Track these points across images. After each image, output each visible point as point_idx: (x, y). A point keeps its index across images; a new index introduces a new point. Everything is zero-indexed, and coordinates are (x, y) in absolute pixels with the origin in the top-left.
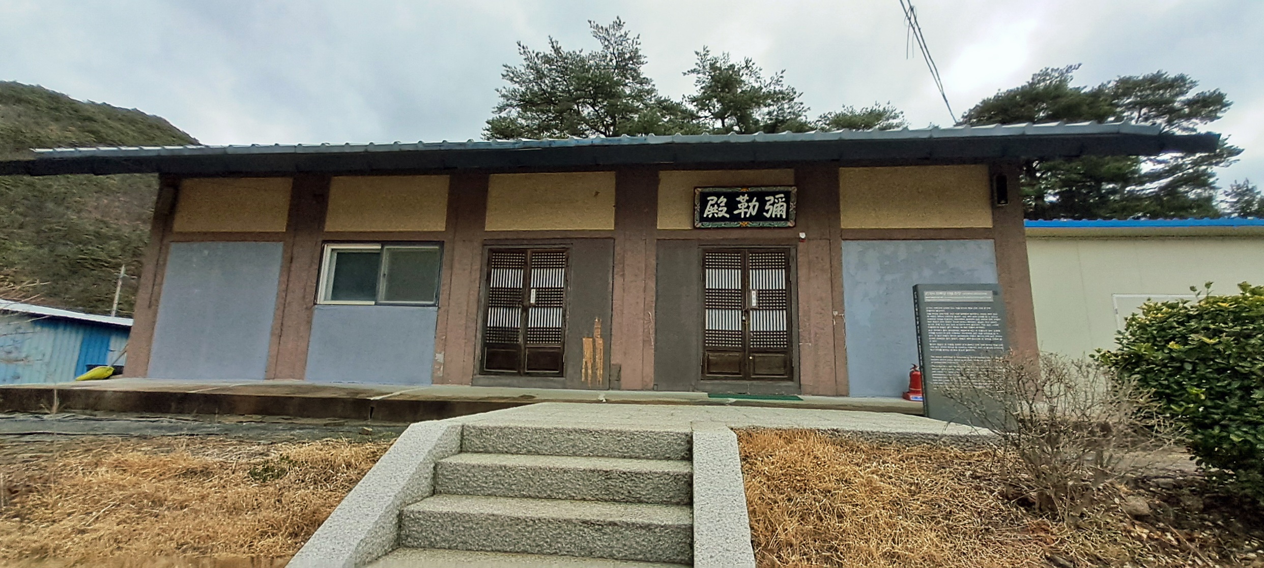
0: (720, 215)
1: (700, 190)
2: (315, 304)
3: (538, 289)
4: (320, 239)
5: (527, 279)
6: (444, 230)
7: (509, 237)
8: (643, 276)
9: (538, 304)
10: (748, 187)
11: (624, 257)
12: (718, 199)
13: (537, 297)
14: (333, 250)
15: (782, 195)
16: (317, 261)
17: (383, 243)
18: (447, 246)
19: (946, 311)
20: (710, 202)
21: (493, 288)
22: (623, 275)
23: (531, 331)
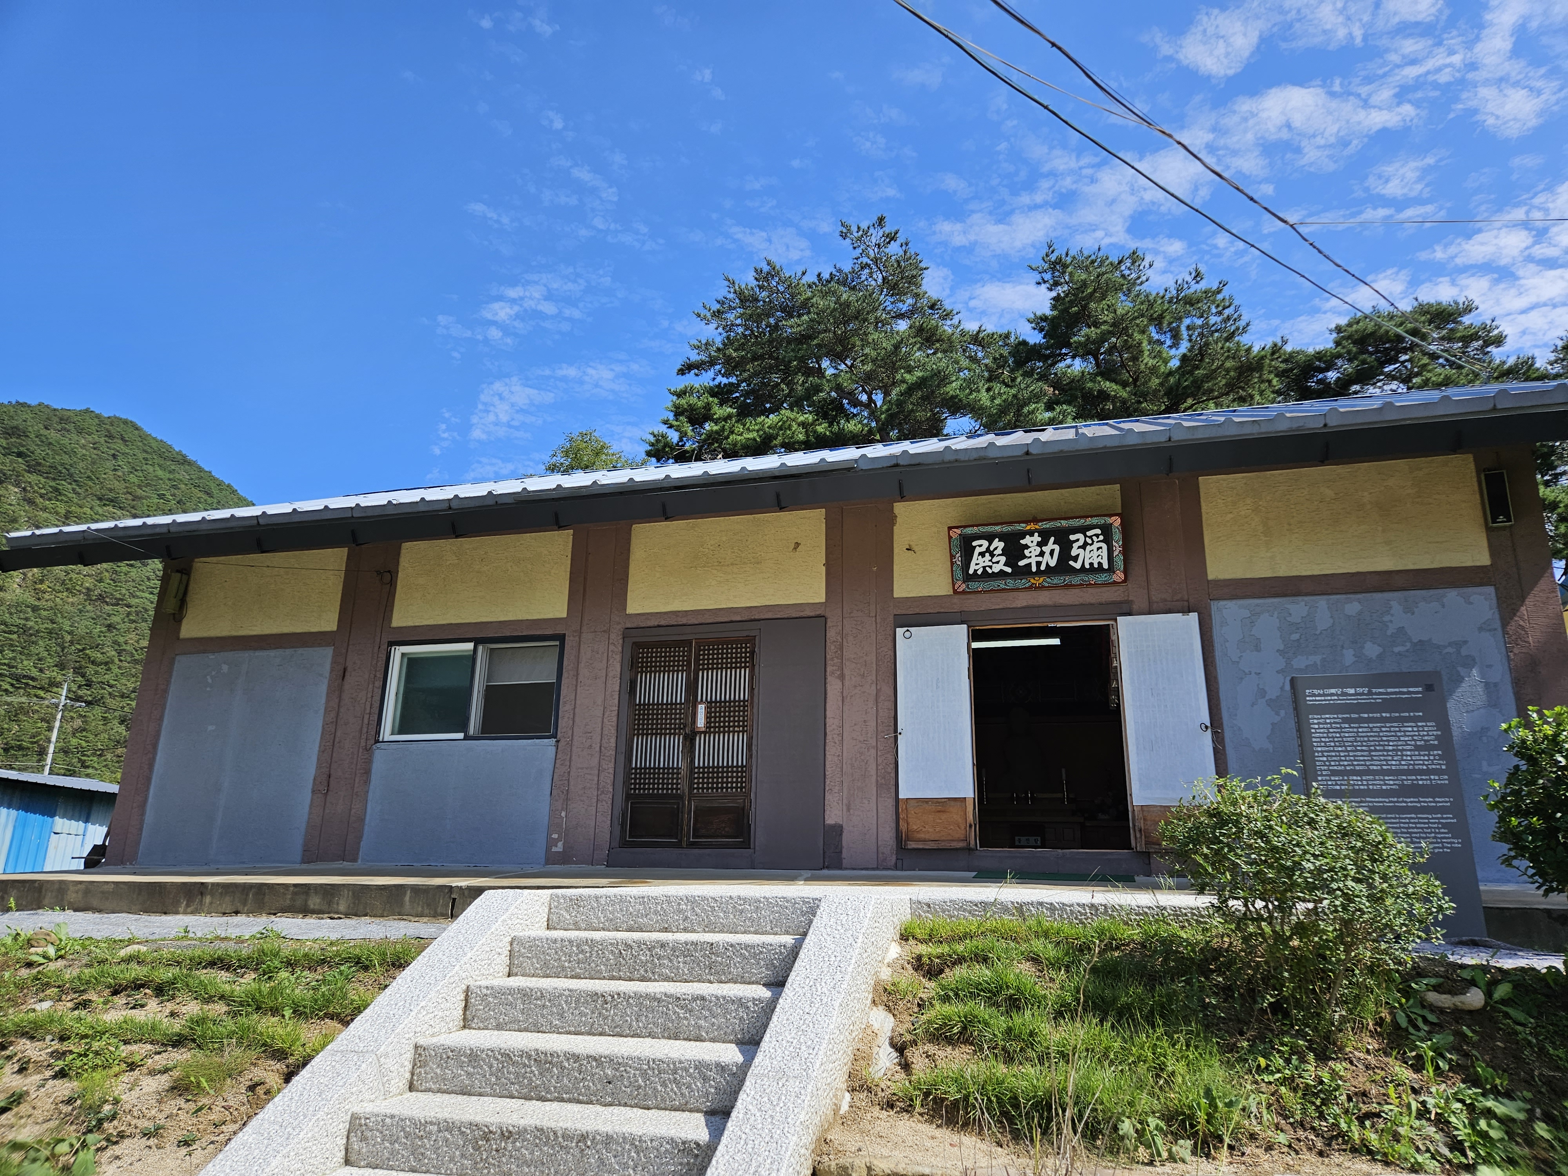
0: (996, 569)
1: (958, 531)
2: (377, 741)
3: (710, 704)
4: (385, 641)
5: (692, 688)
6: (565, 615)
7: (663, 623)
8: (874, 678)
9: (710, 727)
10: (1036, 520)
11: (841, 648)
12: (990, 545)
13: (708, 717)
14: (403, 655)
15: (1098, 531)
16: (380, 675)
17: (477, 641)
18: (569, 642)
19: (1345, 721)
20: (978, 550)
21: (640, 704)
22: (842, 677)
23: (699, 773)
